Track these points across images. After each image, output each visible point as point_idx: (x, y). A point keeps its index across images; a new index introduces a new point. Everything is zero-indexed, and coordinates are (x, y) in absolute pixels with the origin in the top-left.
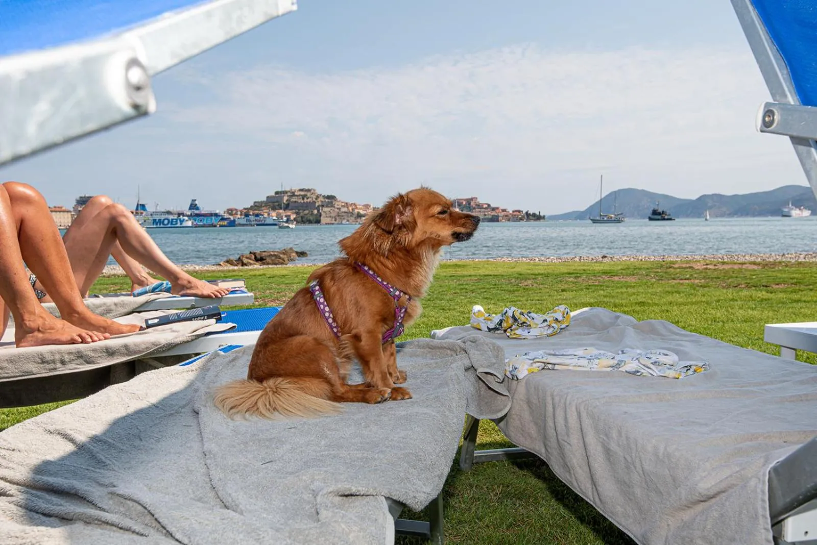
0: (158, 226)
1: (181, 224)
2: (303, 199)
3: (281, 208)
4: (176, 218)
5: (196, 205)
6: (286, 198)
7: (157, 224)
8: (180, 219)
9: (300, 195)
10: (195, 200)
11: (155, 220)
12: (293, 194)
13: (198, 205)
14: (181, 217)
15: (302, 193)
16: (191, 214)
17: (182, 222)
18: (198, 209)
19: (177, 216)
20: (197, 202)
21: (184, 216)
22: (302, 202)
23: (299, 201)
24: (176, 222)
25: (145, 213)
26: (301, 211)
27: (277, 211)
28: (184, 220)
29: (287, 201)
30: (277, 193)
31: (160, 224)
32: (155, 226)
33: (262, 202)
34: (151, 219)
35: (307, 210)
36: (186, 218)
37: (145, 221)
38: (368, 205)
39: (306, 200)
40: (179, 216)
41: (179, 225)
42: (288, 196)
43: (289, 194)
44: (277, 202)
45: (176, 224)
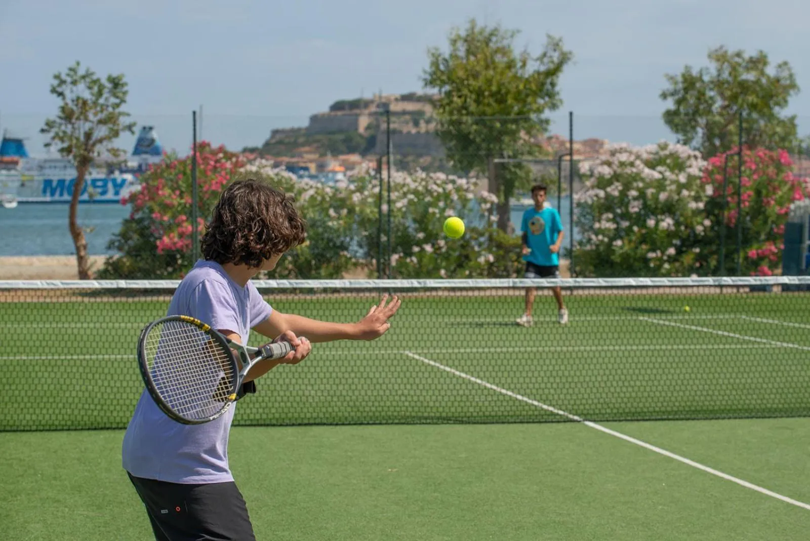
0: (57, 197)
1: (117, 193)
2: (416, 124)
3: (351, 150)
4: (102, 176)
5: (153, 141)
6: (364, 122)
7: (53, 194)
8: (114, 181)
9: (404, 113)
10: (151, 128)
11: (48, 183)
12: (385, 111)
13: (158, 142)
14: (117, 174)
15: (410, 107)
16: (140, 166)
17: (118, 186)
18: (156, 151)
19: (104, 170)
20: (154, 134)
21: (122, 172)
22: (414, 131)
23: (405, 130)
24: (105, 185)
25: (22, 163)
26: (410, 158)
27: (342, 157)
28: (124, 181)
29: (368, 128)
30: (338, 106)
31: (61, 194)
32: (48, 199)
33: (295, 132)
34: (39, 178)
35: (428, 154)
36: (129, 177)
37: (23, 185)
38: (595, 141)
39: (423, 127)
40: (111, 172)
41: (110, 196)
42: (370, 114)
43: (373, 109)
44: (340, 131)
45: (104, 193)
